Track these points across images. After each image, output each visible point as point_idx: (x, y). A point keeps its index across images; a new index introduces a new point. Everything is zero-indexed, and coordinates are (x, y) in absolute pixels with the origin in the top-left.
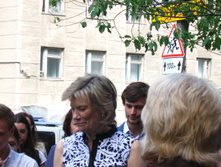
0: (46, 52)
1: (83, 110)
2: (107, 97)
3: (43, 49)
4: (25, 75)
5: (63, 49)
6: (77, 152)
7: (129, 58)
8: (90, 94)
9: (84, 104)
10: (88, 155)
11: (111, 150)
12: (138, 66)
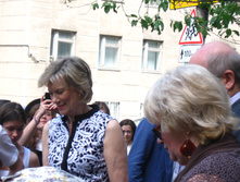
0: (57, 35)
1: (61, 93)
2: (83, 77)
3: (54, 31)
4: (34, 59)
5: (75, 33)
6: (60, 133)
7: (147, 44)
8: (65, 77)
9: (61, 87)
10: (68, 137)
11: (88, 130)
12: (156, 54)
